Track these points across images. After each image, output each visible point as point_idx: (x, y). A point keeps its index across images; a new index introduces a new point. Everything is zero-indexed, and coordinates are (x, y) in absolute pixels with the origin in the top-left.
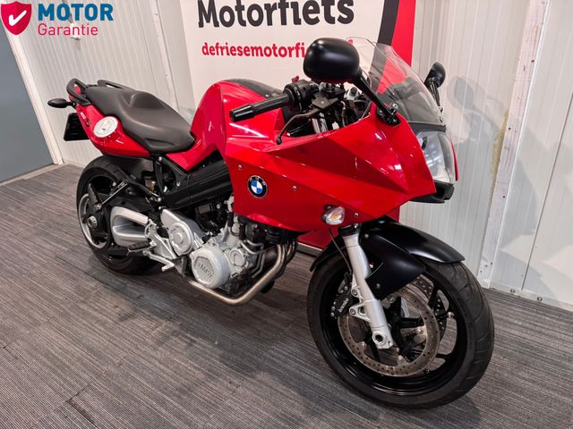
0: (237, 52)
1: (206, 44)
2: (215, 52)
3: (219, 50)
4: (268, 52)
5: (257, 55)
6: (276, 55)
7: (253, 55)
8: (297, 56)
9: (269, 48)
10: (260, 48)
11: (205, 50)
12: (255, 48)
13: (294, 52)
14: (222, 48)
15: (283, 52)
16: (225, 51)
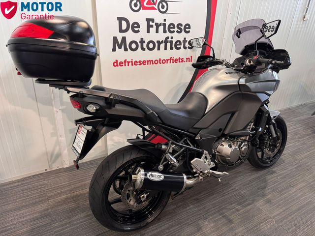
0: (138, 63)
1: (117, 61)
2: (124, 64)
3: (127, 63)
4: (156, 62)
5: (150, 64)
6: (160, 63)
7: (148, 64)
8: (170, 62)
9: (158, 61)
10: (152, 61)
11: (115, 64)
12: (150, 61)
13: (169, 61)
14: (128, 62)
15: (164, 62)
16: (130, 64)
